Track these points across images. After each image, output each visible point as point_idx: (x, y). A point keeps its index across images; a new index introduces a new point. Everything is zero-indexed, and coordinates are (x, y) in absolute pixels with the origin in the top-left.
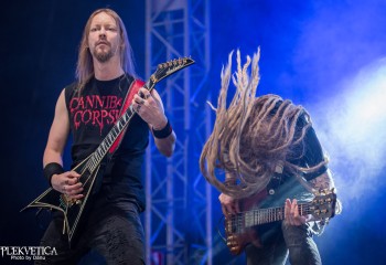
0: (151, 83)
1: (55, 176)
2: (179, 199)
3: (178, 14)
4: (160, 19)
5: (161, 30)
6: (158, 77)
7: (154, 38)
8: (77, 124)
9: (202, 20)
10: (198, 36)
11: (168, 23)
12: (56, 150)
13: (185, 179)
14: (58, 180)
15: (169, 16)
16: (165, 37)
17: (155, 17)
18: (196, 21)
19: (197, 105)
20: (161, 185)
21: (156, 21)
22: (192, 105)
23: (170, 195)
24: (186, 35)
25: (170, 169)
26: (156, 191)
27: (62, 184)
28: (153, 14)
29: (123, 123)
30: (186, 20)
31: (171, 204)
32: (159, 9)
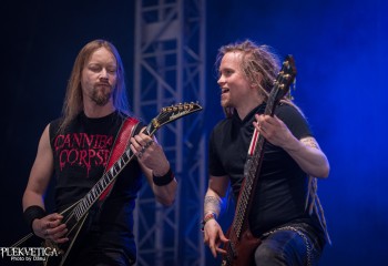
0: (152, 128)
1: (36, 221)
2: (169, 249)
3: (171, 44)
4: (151, 49)
5: (152, 61)
6: (160, 121)
7: (144, 70)
8: (62, 164)
9: (197, 51)
10: (192, 69)
11: (160, 54)
12: (37, 192)
13: (176, 227)
14: (39, 224)
15: (160, 46)
16: (156, 69)
17: (145, 47)
18: (191, 52)
19: (190, 145)
20: (149, 233)
21: (146, 52)
22: (185, 146)
23: (158, 245)
24: (179, 68)
25: (159, 216)
26: (144, 240)
27: (43, 228)
28: (143, 44)
29: (118, 168)
30: (179, 52)
31: (160, 255)
32: (150, 38)
